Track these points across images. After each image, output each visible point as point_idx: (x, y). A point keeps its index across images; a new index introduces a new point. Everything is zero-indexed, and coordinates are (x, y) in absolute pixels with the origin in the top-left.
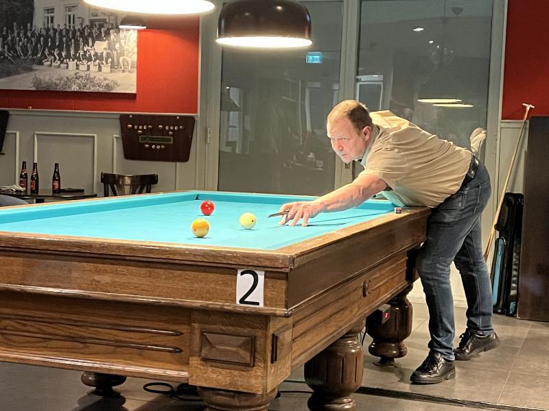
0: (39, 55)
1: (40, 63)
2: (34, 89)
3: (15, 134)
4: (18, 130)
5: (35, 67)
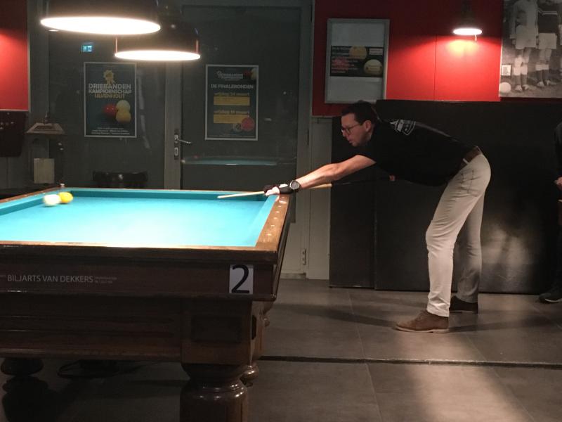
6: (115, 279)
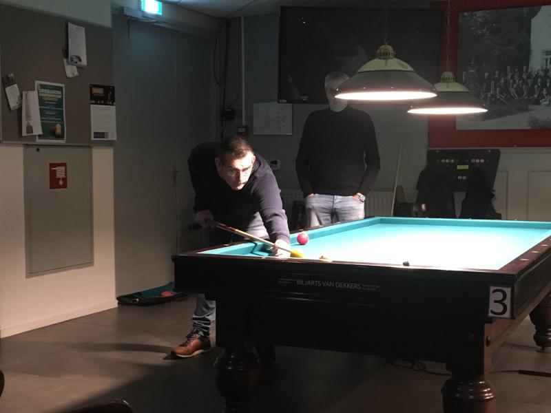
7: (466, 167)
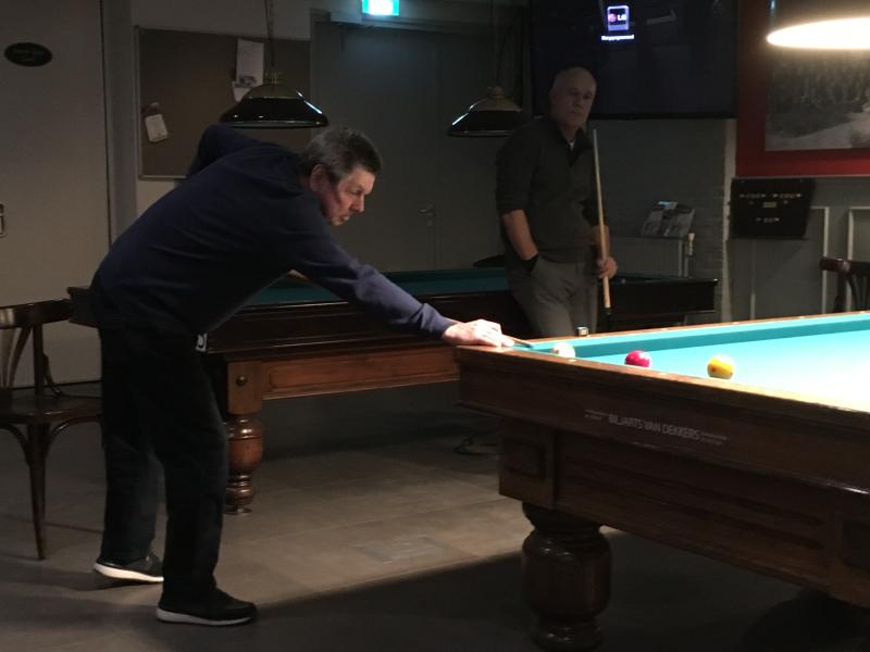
0: (857, 99)
1: (860, 110)
2: (850, 146)
3: (823, 211)
4: (826, 205)
5: (852, 115)
6: (725, 438)
7: (773, 205)
